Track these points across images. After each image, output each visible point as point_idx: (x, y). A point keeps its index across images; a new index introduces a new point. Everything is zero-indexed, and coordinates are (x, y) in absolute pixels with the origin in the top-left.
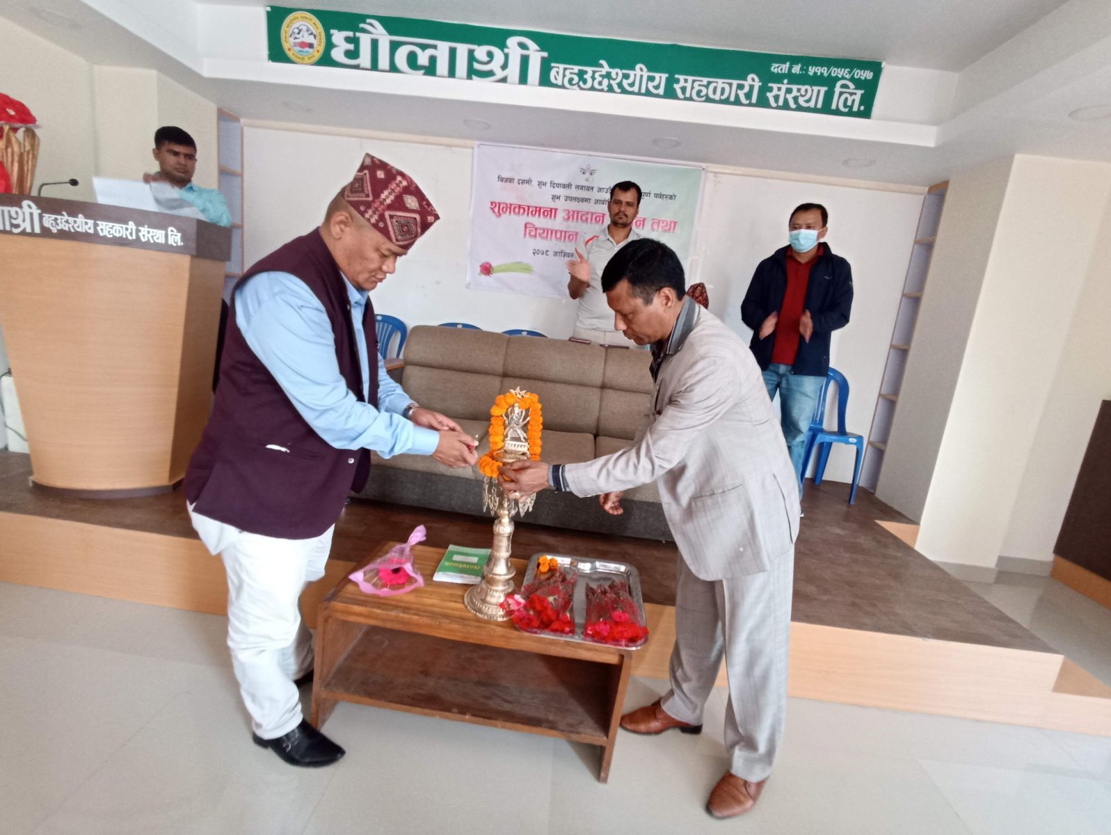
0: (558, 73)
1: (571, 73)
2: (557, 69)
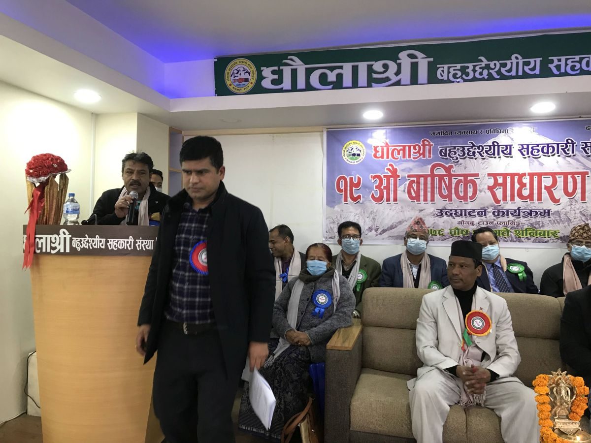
0: (443, 71)
1: (454, 70)
2: (442, 69)
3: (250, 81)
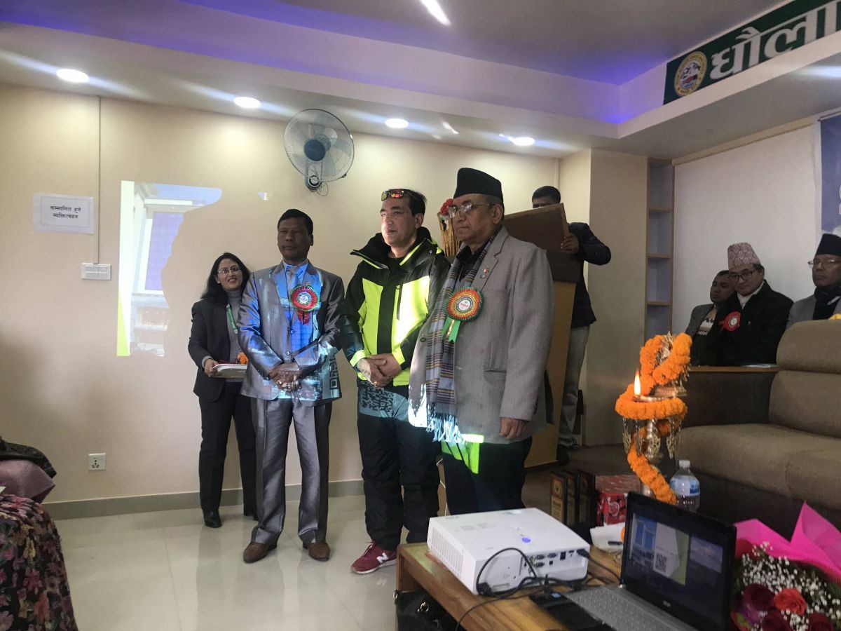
3: (699, 76)
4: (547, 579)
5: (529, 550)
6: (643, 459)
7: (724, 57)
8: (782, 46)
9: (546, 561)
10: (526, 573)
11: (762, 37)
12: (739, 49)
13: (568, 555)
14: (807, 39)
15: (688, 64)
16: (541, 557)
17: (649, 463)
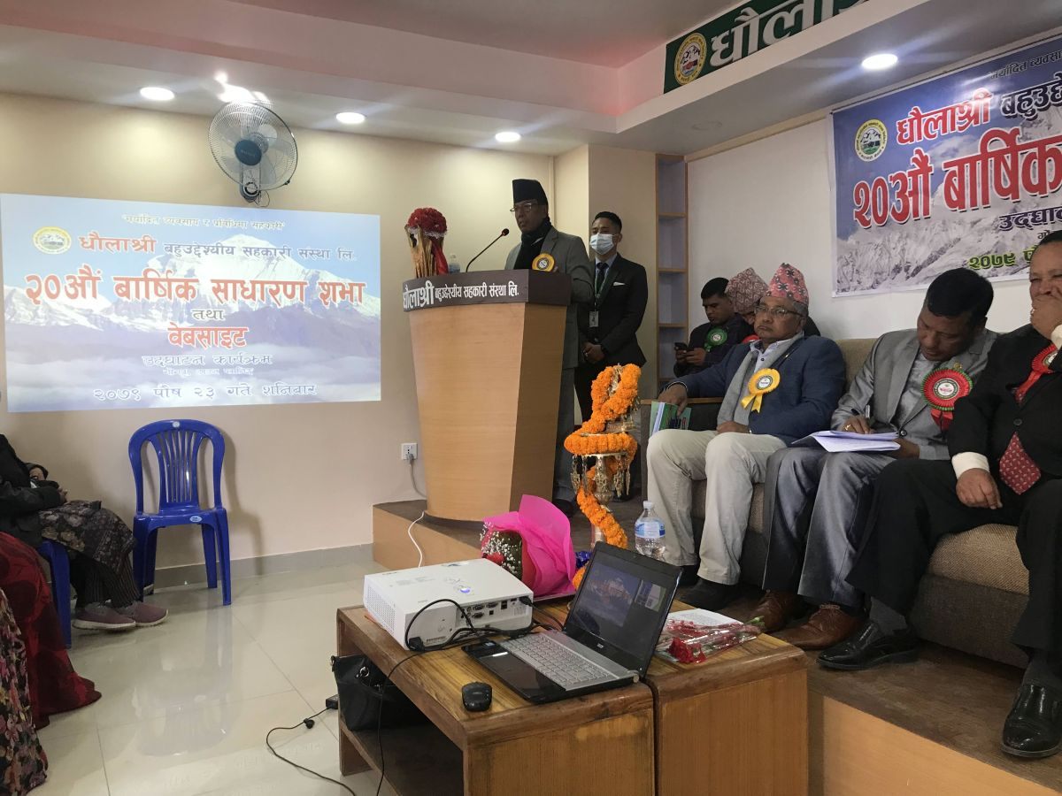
3: (699, 63)
4: (487, 628)
5: (463, 600)
6: (591, 499)
7: (724, 41)
8: (780, 32)
9: (486, 611)
10: (464, 625)
11: (761, 20)
12: (738, 31)
13: (509, 604)
14: (804, 26)
15: (687, 47)
16: (479, 607)
17: (599, 503)
